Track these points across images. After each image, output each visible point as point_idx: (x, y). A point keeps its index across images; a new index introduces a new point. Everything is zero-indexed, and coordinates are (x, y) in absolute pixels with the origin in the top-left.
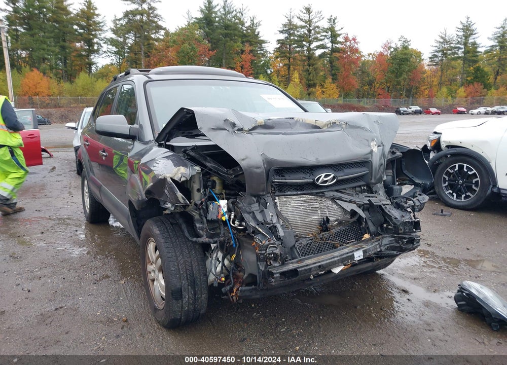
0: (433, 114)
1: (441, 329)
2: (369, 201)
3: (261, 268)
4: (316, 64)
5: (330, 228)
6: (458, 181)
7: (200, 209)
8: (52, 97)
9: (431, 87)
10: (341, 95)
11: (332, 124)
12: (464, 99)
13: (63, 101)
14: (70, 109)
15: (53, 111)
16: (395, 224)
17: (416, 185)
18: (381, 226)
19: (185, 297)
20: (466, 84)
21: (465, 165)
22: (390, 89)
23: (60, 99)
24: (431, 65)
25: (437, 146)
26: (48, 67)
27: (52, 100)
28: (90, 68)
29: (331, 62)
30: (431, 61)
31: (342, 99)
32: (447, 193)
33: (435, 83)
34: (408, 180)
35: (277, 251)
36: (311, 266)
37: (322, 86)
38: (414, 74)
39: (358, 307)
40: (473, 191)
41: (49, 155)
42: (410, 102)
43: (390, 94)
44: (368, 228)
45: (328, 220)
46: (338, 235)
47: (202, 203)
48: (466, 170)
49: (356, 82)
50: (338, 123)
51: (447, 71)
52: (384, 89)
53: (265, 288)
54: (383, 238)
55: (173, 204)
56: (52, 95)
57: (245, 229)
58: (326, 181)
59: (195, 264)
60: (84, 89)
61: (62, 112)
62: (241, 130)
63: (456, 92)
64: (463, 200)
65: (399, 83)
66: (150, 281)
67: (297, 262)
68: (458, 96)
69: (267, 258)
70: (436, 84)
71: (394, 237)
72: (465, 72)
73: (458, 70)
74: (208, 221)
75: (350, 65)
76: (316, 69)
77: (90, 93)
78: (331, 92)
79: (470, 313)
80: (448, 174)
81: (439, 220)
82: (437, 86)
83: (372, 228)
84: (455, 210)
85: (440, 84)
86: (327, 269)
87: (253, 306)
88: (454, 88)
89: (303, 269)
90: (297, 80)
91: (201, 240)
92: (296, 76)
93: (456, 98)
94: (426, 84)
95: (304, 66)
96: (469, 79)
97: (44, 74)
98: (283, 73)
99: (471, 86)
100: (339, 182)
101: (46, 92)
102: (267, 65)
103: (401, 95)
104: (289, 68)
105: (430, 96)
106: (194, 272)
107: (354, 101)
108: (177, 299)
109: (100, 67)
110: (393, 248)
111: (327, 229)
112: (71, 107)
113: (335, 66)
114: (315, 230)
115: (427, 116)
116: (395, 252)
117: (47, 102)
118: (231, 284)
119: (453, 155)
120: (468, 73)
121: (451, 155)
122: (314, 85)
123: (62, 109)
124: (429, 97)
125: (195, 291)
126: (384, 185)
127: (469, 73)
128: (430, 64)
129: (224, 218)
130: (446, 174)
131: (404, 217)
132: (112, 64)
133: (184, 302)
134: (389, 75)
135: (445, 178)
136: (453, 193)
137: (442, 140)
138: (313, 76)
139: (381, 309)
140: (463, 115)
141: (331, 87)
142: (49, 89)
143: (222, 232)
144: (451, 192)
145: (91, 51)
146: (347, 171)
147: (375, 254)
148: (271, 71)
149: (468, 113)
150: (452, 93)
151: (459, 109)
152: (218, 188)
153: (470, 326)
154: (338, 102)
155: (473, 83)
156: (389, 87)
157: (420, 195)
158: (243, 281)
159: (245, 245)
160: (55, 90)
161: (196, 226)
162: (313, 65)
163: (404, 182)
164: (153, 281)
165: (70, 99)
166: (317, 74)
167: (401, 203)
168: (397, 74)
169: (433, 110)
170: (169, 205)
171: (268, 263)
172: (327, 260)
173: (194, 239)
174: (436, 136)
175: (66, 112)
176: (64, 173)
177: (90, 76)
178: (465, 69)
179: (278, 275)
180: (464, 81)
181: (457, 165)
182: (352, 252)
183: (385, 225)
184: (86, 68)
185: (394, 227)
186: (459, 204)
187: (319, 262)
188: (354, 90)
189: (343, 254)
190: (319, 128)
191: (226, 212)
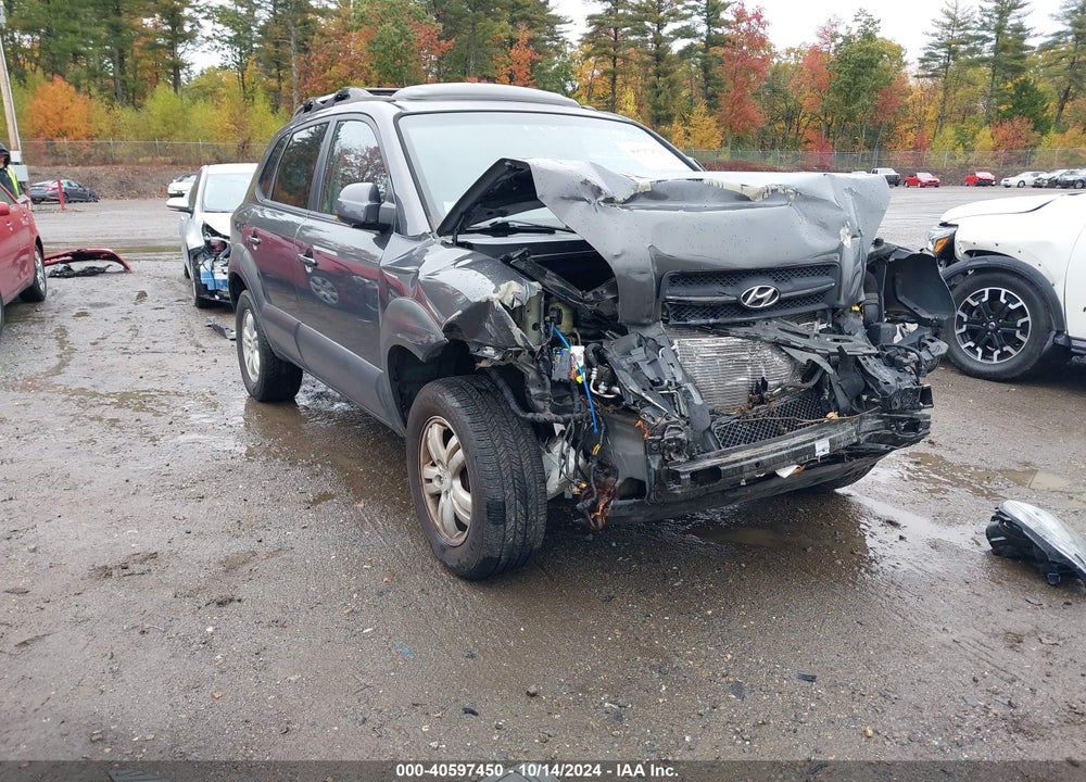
0: (924, 185)
1: (964, 584)
2: (840, 348)
3: (653, 466)
4: (672, 72)
5: (767, 400)
6: (988, 324)
7: (538, 361)
8: (96, 141)
9: (921, 125)
10: (727, 143)
11: (769, 193)
12: (991, 154)
13: (122, 150)
14: (137, 167)
15: (99, 170)
16: (884, 393)
17: (922, 322)
18: (858, 398)
19: (510, 520)
20: (996, 119)
21: (1004, 291)
22: (832, 129)
23: (115, 144)
24: (922, 77)
25: (948, 251)
26: (84, 73)
27: (96, 146)
28: (177, 75)
29: (706, 68)
30: (923, 68)
31: (728, 149)
32: (963, 347)
33: (928, 117)
34: (908, 314)
35: (682, 436)
36: (742, 463)
37: (686, 122)
38: (885, 95)
39: (809, 550)
40: (1017, 344)
41: (122, 268)
42: (875, 157)
43: (831, 141)
44: (835, 400)
45: (765, 384)
46: (783, 411)
47: (542, 350)
48: (1004, 301)
49: (757, 112)
51: (956, 90)
52: (818, 129)
53: (660, 500)
54: (862, 418)
55: (497, 349)
56: (97, 136)
57: (619, 398)
58: (761, 301)
59: (526, 462)
60: (165, 123)
61: (120, 173)
62: (610, 200)
63: (973, 137)
64: (995, 361)
65: (851, 117)
66: (427, 496)
67: (717, 456)
68: (978, 146)
69: (665, 448)
70: (932, 118)
71: (882, 418)
72: (995, 93)
73: (980, 87)
74: (552, 382)
75: (746, 75)
76: (671, 84)
77: (180, 133)
78: (705, 134)
79: (1014, 558)
80: (968, 308)
81: (947, 400)
82: (935, 124)
83: (842, 401)
84: (979, 381)
85: (942, 119)
86: (770, 469)
87: (614, 545)
88: (970, 128)
89: (730, 467)
90: (631, 108)
91: (541, 417)
92: (628, 97)
93: (973, 150)
94: (910, 118)
95: (647, 75)
96: (1003, 108)
97: (78, 87)
98: (602, 91)
99: (1007, 125)
100: (782, 304)
101: (83, 128)
102: (565, 73)
103: (856, 142)
104: (614, 80)
105: (919, 147)
106: (526, 475)
107: (753, 155)
108: (495, 522)
109: (198, 72)
110: (880, 439)
111: (762, 401)
112: (139, 164)
113: (713, 78)
114: (743, 401)
115: (911, 189)
116: (883, 447)
117: (86, 151)
118: (592, 496)
119: (979, 270)
120: (1001, 94)
121: (975, 270)
122: (669, 119)
123: (121, 168)
124: (914, 149)
125: (526, 509)
126: (864, 321)
127: (1004, 95)
128: (921, 73)
129: (580, 379)
130: (963, 310)
131: (901, 380)
132: (224, 68)
133: (508, 528)
134: (832, 97)
135: (960, 317)
136: (975, 347)
137: (958, 238)
138: (667, 98)
139: (852, 553)
140: (989, 188)
141: (705, 124)
142: (89, 121)
143: (577, 404)
144: (972, 345)
145: (178, 36)
147: (846, 448)
148: (573, 86)
149: (998, 184)
150: (965, 141)
151: (980, 175)
152: (566, 324)
153: (1015, 580)
154: (721, 158)
155: (1010, 117)
156: (829, 126)
157: (932, 341)
158: (615, 491)
159: (617, 427)
160: (103, 125)
161: (529, 392)
162: (666, 75)
163: (900, 317)
164: (437, 496)
165: (136, 145)
166: (674, 94)
167: (897, 357)
168: (848, 96)
169: (924, 177)
170: (490, 351)
171: (666, 458)
172: (769, 454)
173: (530, 415)
174: (947, 232)
175: (130, 175)
176: (168, 305)
177: (179, 92)
178: (995, 86)
179: (688, 476)
180: (992, 113)
181: (987, 290)
182: (813, 440)
183: (865, 397)
184: (169, 74)
185: (884, 400)
186: (987, 369)
187: (757, 456)
188: (754, 130)
189: (797, 445)
190: (748, 199)
191: (583, 367)
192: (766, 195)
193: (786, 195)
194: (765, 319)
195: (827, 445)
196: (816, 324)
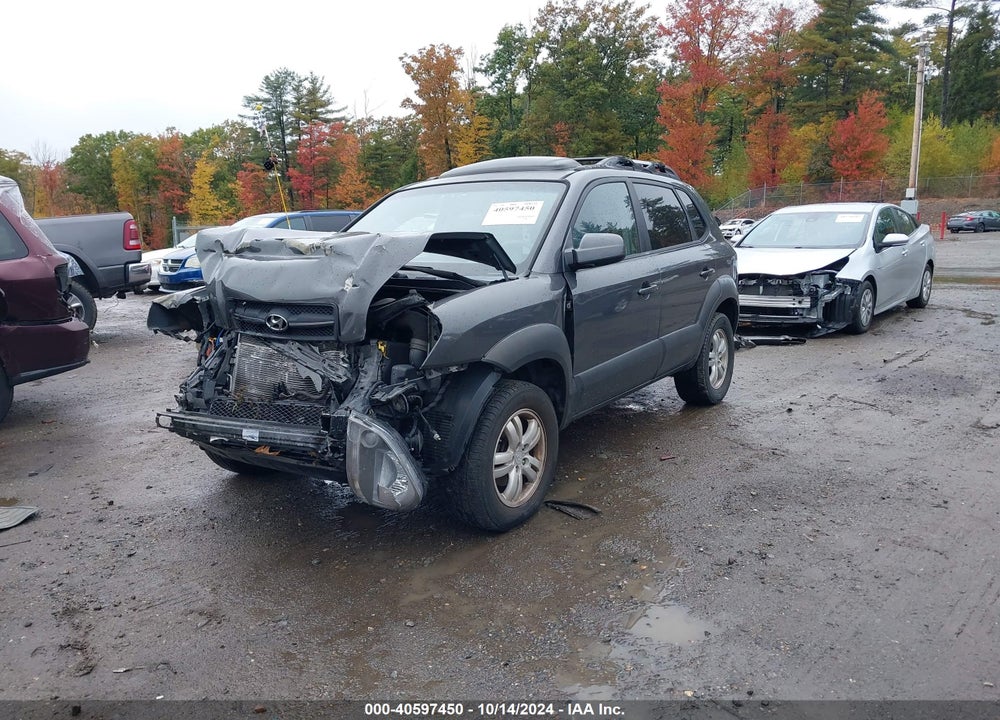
11: (315, 249)
58: (277, 325)
62: (227, 252)
100: (291, 330)
190: (302, 253)
192: (313, 251)
193: (325, 251)
195: (257, 435)
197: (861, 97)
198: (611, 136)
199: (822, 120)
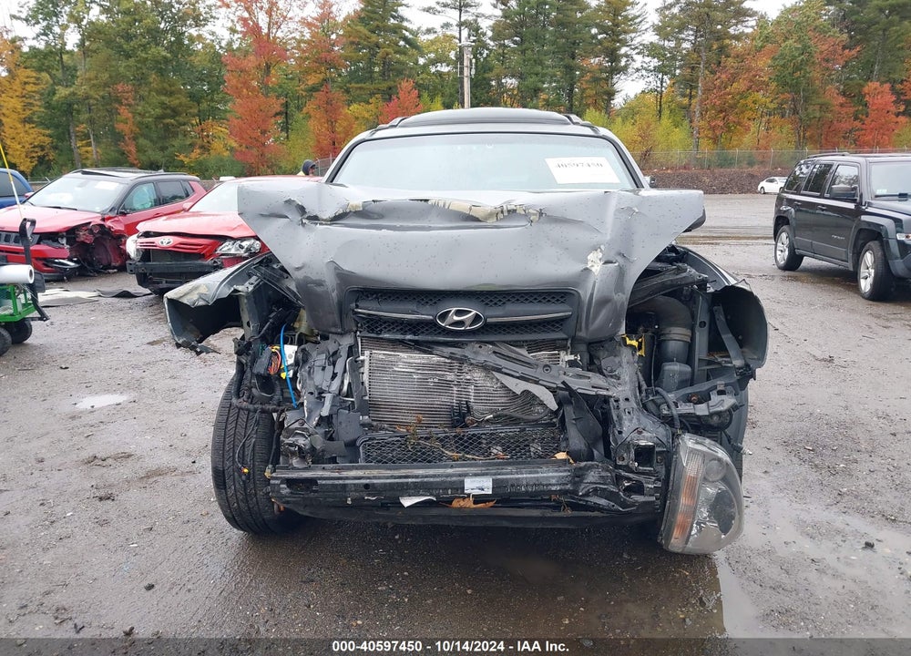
2: (563, 383)
11: (506, 214)
28: (610, 101)
36: (347, 482)
44: (567, 439)
45: (468, 407)
50: (520, 211)
58: (461, 323)
62: (315, 218)
67: (334, 469)
71: (610, 471)
86: (387, 494)
89: (329, 482)
100: (489, 328)
110: (606, 494)
129: (285, 375)
132: (646, 92)
145: (616, 70)
146: (510, 307)
157: (723, 393)
172: (387, 478)
184: (603, 100)
187: (369, 478)
189: (434, 476)
190: (477, 220)
191: (291, 365)
192: (501, 216)
193: (526, 215)
194: (477, 342)
195: (490, 484)
196: (562, 354)
197: (400, 84)
198: (177, 102)
199: (370, 101)
